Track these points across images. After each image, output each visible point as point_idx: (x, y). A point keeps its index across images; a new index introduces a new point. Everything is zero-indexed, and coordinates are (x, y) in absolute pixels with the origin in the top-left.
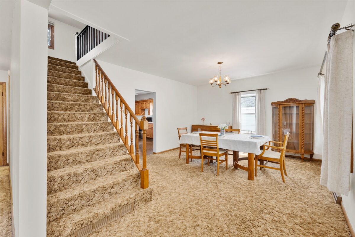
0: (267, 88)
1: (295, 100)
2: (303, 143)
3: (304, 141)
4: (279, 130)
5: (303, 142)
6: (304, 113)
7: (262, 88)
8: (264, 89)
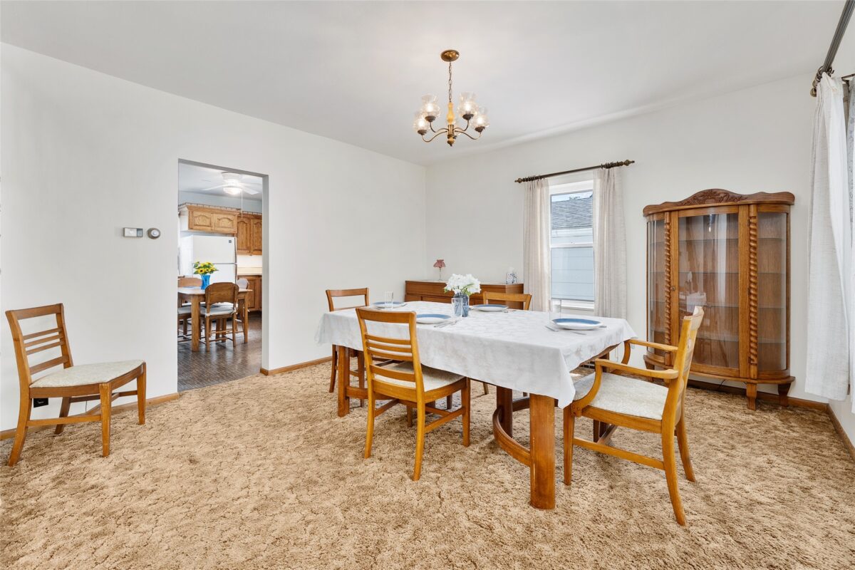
0: (630, 160)
1: (722, 195)
2: (752, 345)
3: (756, 338)
4: (670, 298)
5: (752, 339)
6: (755, 236)
7: (615, 162)
8: (619, 164)
